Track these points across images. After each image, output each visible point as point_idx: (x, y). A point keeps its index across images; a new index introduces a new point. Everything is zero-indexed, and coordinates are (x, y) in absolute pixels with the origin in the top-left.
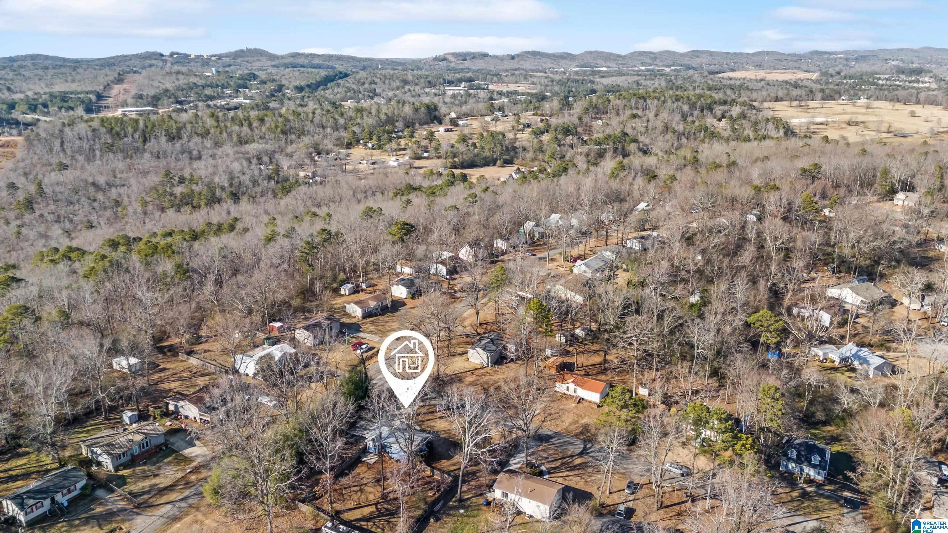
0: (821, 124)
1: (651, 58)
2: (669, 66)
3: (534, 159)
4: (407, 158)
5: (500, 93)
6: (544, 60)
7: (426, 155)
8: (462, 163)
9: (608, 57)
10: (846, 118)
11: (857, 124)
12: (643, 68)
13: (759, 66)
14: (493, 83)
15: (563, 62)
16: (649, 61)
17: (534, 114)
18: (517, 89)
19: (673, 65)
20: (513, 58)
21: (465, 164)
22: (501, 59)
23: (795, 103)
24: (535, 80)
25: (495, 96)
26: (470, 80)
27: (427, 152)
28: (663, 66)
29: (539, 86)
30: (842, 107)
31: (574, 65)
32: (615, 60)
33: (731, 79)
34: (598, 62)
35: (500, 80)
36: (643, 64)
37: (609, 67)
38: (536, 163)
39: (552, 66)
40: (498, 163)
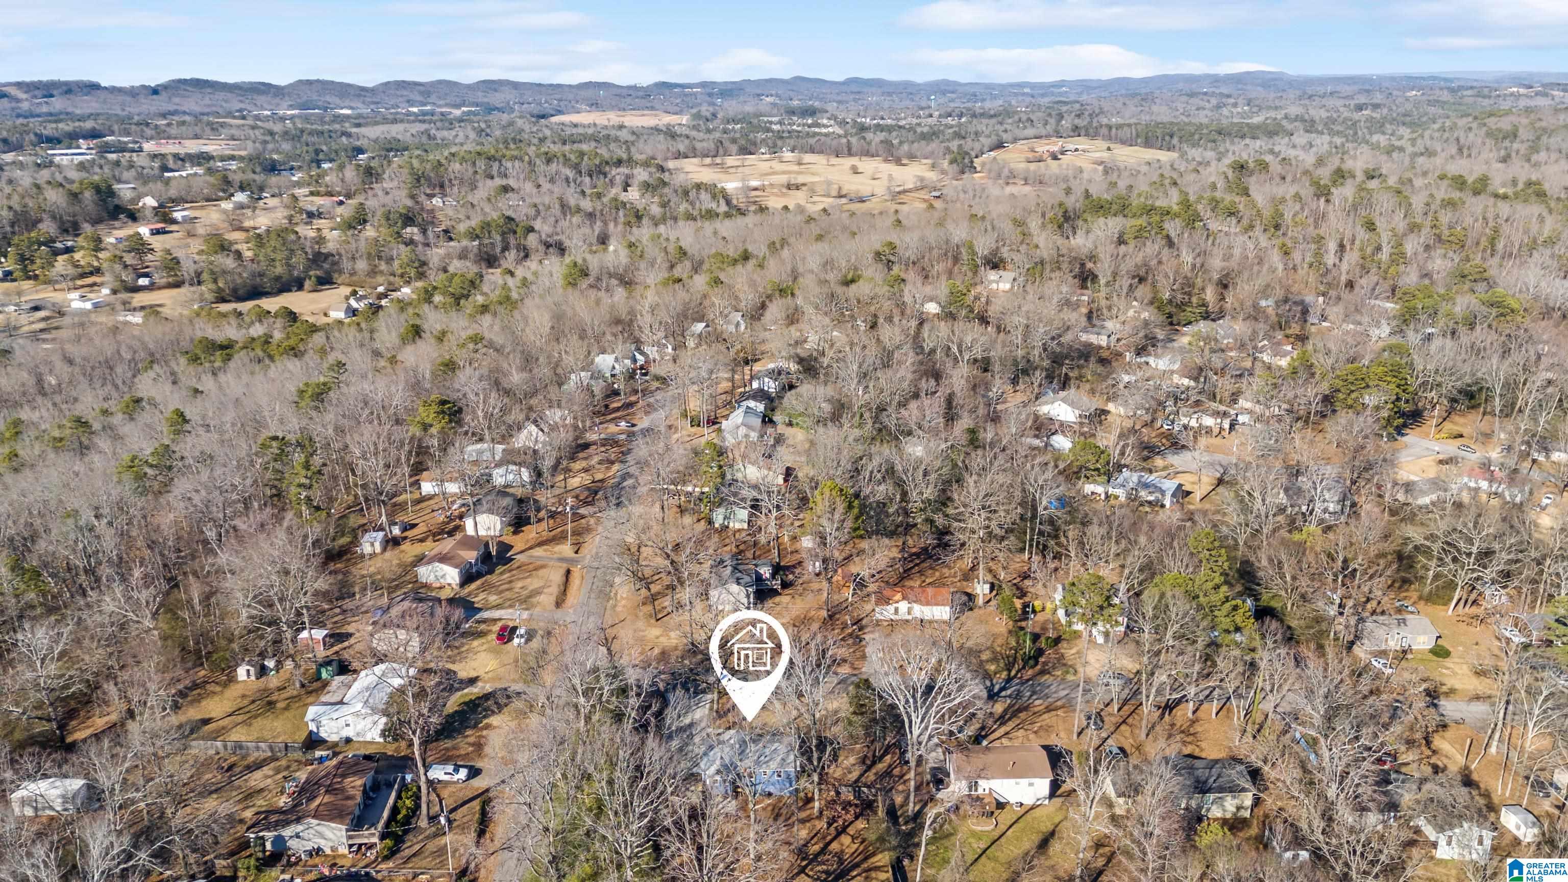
0: (756, 189)
1: (421, 93)
2: (458, 106)
3: (373, 272)
4: (106, 291)
5: (181, 159)
6: (221, 95)
7: (143, 281)
8: (235, 291)
9: (345, 90)
10: (783, 179)
11: (798, 187)
12: (415, 110)
13: (595, 105)
14: (149, 139)
15: (261, 99)
16: (419, 98)
17: (312, 194)
18: (205, 149)
19: (464, 105)
20: (155, 91)
21: (241, 292)
22: (133, 93)
23: (708, 161)
24: (234, 131)
25: (171, 164)
26: (93, 135)
27: (146, 275)
28: (447, 105)
29: (250, 144)
30: (768, 164)
31: (285, 104)
32: (359, 96)
33: (576, 126)
34: (328, 98)
35: (160, 134)
36: (411, 103)
37: (351, 108)
38: (380, 279)
39: (242, 106)
40: (308, 284)
